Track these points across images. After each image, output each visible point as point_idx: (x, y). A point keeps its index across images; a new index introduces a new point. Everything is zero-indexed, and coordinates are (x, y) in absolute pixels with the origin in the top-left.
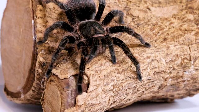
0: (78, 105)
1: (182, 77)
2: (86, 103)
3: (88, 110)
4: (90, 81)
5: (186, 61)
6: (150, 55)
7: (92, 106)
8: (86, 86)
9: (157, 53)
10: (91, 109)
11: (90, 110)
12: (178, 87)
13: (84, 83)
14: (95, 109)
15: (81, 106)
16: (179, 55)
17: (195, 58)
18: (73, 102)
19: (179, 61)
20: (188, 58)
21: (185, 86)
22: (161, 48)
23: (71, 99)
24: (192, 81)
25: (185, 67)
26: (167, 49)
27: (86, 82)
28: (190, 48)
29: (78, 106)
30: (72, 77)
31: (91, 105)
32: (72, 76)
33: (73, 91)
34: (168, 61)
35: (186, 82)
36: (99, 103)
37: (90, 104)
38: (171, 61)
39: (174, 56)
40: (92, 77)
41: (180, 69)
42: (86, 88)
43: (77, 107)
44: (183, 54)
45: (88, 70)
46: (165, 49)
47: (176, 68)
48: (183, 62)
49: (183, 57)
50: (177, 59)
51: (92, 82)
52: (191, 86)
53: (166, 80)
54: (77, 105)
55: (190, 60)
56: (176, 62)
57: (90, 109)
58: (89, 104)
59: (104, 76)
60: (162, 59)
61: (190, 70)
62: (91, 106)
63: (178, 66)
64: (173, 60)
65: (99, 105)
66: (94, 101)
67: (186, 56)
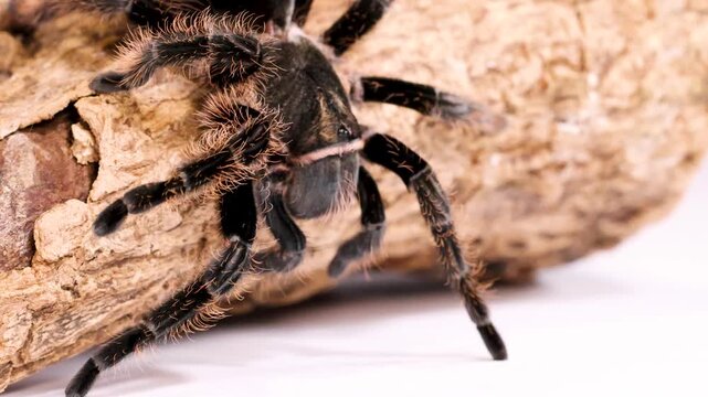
0: (45, 256)
1: (548, 146)
2: (84, 252)
3: (99, 286)
4: (101, 151)
5: (561, 71)
6: (392, 43)
7: (116, 268)
8: (85, 173)
9: (429, 38)
10: (114, 282)
11: (109, 282)
12: (537, 197)
13: (75, 159)
14: (134, 281)
15: (58, 263)
16: (529, 48)
17: (603, 60)
18: (21, 245)
19: (530, 73)
20: (574, 59)
21: (569, 190)
22: (446, 16)
23: (11, 234)
24: (596, 167)
25: (559, 98)
26: (477, 21)
27: (84, 155)
28: (579, 15)
29: (47, 263)
30: (21, 135)
31: (110, 259)
32: (20, 130)
33: (22, 195)
34: (479, 70)
35: (569, 173)
36: (153, 253)
37: (106, 253)
38: (493, 71)
39: (509, 49)
40: (111, 131)
41: (539, 110)
42: (87, 183)
43: (42, 268)
44: (548, 40)
45: (92, 102)
46: (463, 20)
47: (517, 101)
48: (548, 78)
49: (548, 54)
50: (521, 61)
51: (109, 153)
52: (597, 192)
53: (475, 161)
54: (38, 258)
55: (583, 68)
56: (516, 78)
57: (106, 278)
58: (100, 256)
59: (172, 128)
60: (450, 60)
61: (584, 114)
62: (110, 265)
63: (528, 94)
64: (504, 67)
65: (153, 261)
66: (126, 240)
67: (561, 52)
